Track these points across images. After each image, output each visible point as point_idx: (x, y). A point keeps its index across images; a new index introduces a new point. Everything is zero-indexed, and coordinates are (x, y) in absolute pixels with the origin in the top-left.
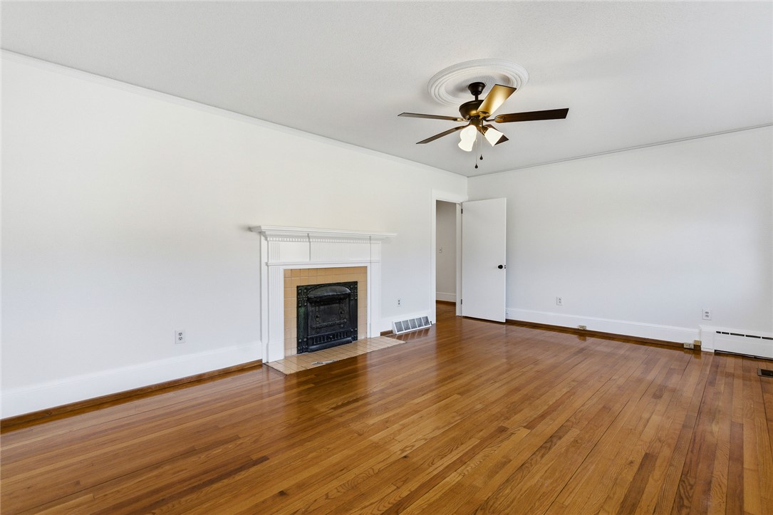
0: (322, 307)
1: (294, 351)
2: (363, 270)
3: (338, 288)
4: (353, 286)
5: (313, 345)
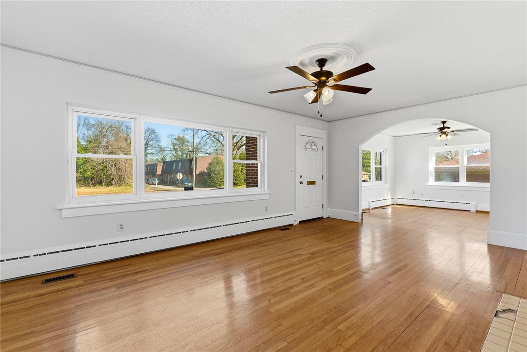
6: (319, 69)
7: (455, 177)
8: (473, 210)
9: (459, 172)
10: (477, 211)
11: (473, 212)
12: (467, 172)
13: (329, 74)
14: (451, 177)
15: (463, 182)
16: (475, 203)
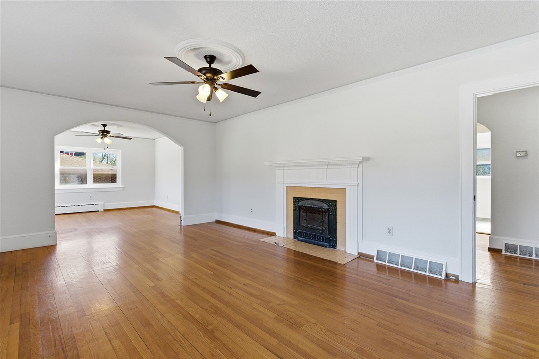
0: (308, 214)
1: (291, 236)
2: (343, 191)
3: (315, 202)
4: (333, 204)
5: (301, 237)
6: (207, 65)
7: (83, 179)
8: (101, 209)
9: (86, 174)
10: (104, 210)
11: (102, 211)
12: (94, 175)
13: (217, 72)
14: (79, 179)
15: (90, 184)
16: (102, 203)
